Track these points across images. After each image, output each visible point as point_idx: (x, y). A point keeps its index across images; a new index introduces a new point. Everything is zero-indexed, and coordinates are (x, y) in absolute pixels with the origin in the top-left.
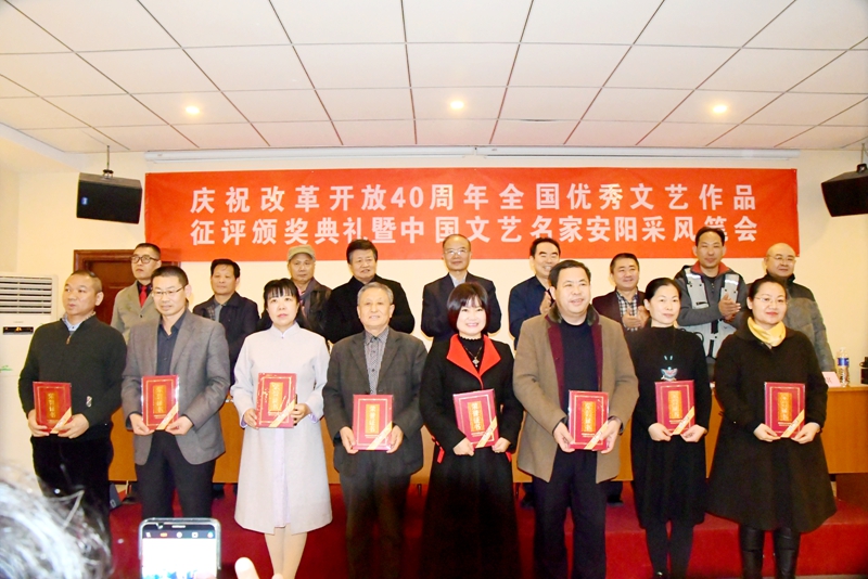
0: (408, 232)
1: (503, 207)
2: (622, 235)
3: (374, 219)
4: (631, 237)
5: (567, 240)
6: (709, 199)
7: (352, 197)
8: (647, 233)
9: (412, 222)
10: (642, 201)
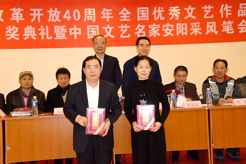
0: (73, 33)
1: (121, 20)
2: (180, 32)
3: (55, 27)
5: (153, 36)
6: (225, 12)
7: (42, 15)
8: (192, 31)
9: (75, 28)
10: (190, 15)
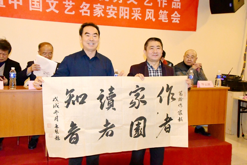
0: (13, 2)
2: (122, 16)
4: (126, 17)
5: (97, 16)
6: (161, 2)
8: (133, 16)
10: (132, 0)
